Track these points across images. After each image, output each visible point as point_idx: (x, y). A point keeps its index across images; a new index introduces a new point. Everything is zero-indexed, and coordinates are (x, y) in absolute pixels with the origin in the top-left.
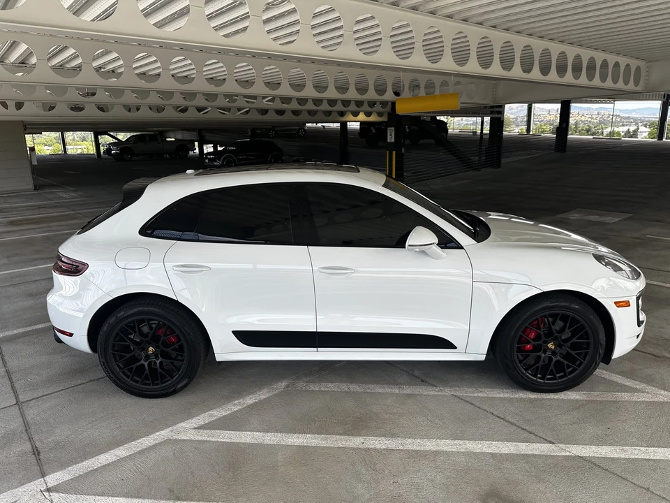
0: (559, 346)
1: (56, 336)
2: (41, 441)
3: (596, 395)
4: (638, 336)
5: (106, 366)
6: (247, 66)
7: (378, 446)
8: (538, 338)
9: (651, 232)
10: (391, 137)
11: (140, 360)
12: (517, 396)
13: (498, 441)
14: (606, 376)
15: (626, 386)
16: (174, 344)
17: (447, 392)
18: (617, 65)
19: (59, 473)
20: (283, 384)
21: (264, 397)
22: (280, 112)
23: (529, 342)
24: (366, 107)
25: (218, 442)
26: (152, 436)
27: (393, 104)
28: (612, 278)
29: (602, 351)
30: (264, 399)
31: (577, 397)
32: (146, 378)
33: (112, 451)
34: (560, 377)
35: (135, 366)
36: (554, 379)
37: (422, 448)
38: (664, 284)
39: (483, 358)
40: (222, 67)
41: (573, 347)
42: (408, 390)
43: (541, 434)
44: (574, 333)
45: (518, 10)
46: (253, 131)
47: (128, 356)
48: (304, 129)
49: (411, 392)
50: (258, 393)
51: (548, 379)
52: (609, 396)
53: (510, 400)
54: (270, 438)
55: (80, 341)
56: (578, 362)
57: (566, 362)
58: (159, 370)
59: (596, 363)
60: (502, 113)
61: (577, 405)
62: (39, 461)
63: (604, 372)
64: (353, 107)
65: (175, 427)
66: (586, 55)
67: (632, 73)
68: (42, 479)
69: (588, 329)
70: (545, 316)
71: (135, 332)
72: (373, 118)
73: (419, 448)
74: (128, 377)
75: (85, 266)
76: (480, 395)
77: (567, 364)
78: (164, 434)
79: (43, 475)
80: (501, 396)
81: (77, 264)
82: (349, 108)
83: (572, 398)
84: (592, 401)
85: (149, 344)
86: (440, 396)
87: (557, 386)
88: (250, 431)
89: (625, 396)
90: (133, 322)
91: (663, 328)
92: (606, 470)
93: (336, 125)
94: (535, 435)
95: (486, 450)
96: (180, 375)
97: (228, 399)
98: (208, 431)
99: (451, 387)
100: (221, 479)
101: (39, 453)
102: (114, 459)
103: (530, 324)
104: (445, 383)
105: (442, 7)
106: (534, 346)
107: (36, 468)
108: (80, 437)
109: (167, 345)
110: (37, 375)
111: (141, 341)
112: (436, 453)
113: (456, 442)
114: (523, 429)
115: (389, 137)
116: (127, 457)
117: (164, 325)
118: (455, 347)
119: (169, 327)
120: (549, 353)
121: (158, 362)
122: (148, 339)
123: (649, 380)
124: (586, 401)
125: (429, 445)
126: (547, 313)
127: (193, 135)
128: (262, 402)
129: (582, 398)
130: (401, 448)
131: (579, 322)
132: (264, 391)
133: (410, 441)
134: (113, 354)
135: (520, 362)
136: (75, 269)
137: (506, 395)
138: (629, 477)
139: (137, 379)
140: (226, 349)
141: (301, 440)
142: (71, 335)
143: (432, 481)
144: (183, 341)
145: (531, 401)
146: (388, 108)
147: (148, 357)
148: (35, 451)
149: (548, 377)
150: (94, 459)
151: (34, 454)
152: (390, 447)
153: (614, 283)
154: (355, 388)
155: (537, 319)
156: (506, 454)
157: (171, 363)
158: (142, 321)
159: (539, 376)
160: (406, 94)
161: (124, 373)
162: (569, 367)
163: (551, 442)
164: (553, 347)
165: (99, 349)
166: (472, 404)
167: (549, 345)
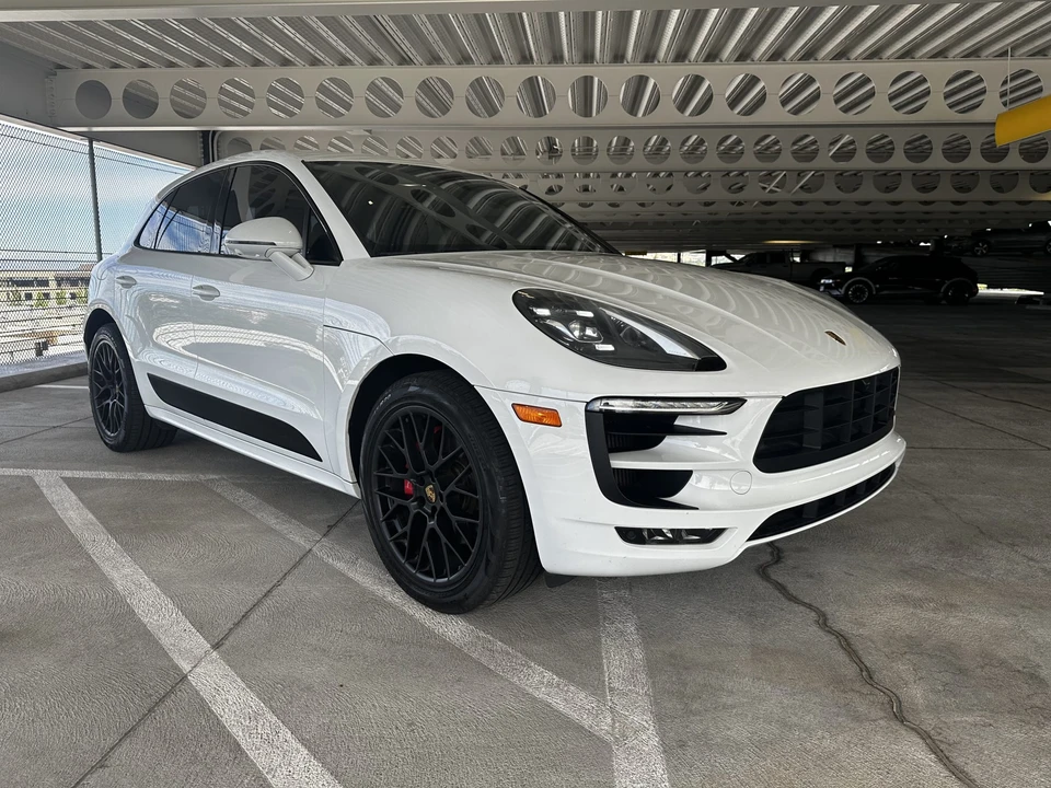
3: (491, 649)
4: (620, 529)
7: (92, 550)
11: (109, 398)
12: (374, 588)
14: (613, 642)
17: (316, 546)
20: (212, 477)
21: (169, 479)
26: (32, 470)
30: (166, 481)
31: (451, 634)
35: (104, 404)
36: (430, 574)
47: (102, 390)
50: (175, 475)
51: (422, 571)
52: (508, 662)
57: (443, 539)
63: (634, 637)
65: (57, 471)
71: (104, 361)
74: (102, 418)
76: (340, 564)
77: (447, 546)
78: (40, 473)
80: (357, 579)
83: (444, 630)
84: (452, 649)
86: (296, 545)
89: (536, 679)
95: (139, 605)
96: (122, 425)
112: (100, 580)
114: (246, 616)
118: (319, 458)
124: (447, 643)
129: (453, 638)
130: (99, 560)
132: (184, 476)
137: (366, 581)
140: (150, 399)
145: (371, 601)
156: (138, 621)
161: (100, 411)
164: (433, 497)
166: (294, 567)
167: (427, 489)
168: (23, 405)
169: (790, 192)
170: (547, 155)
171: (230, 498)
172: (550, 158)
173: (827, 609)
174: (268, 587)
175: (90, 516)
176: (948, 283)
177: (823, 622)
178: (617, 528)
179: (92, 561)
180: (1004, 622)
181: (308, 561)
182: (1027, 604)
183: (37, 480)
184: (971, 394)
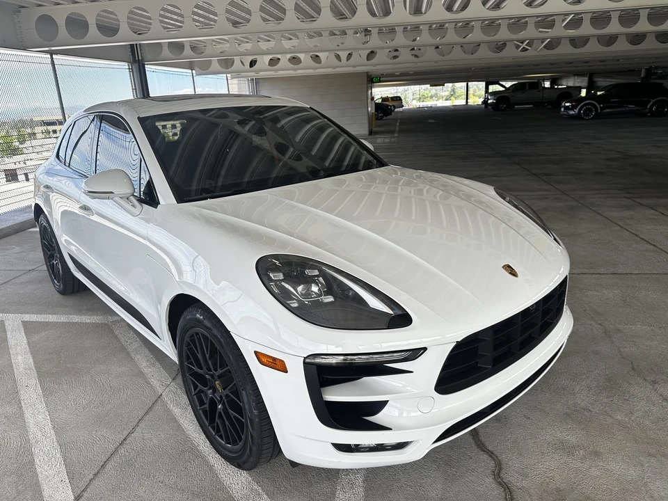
12: (193, 435)
17: (166, 390)
20: (116, 318)
21: (88, 321)
31: (234, 486)
37: (28, 417)
49: (147, 373)
50: (93, 317)
65: (21, 315)
76: (175, 410)
80: (184, 425)
86: (153, 389)
98: (21, 326)
112: (21, 428)
113: (50, 431)
114: (103, 465)
118: (159, 337)
120: (217, 397)
125: (37, 419)
129: (234, 490)
130: (25, 406)
132: (98, 318)
133: (40, 406)
166: (147, 413)
167: (217, 382)
168: (17, 249)
169: (536, 50)
170: (363, 34)
171: (122, 340)
172: (365, 35)
173: (503, 458)
174: (126, 433)
175: (31, 360)
176: (652, 101)
177: (498, 474)
178: (332, 444)
179: (21, 408)
180: (633, 473)
181: (157, 407)
182: (653, 451)
183: (6, 324)
184: (653, 211)
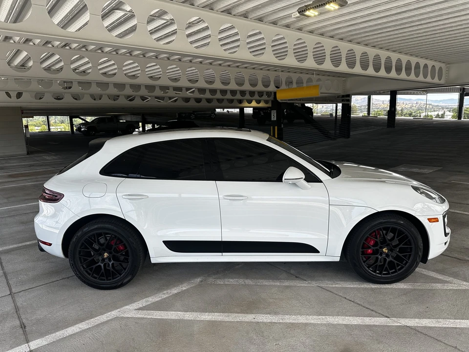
0: (391, 250)
1: (39, 246)
2: (27, 319)
3: (418, 286)
4: (445, 243)
5: (74, 266)
6: (175, 68)
7: (265, 321)
8: (376, 244)
9: (455, 179)
10: (274, 117)
11: (98, 263)
12: (362, 286)
13: (349, 316)
14: (425, 273)
15: (439, 279)
16: (122, 250)
17: (314, 284)
18: (426, 66)
19: (39, 340)
20: (198, 280)
21: (185, 288)
22: (198, 100)
23: (369, 248)
24: (256, 97)
25: (152, 318)
26: (105, 315)
27: (275, 93)
28: (427, 204)
29: (421, 254)
30: (185, 290)
31: (405, 287)
32: (102, 275)
33: (77, 325)
34: (392, 273)
35: (94, 266)
36: (389, 274)
37: (296, 322)
38: (464, 213)
39: (338, 259)
40: (158, 68)
41: (401, 250)
42: (287, 283)
43: (380, 312)
44: (400, 241)
45: (356, 27)
46: (180, 114)
47: (90, 259)
48: (215, 113)
49: (289, 285)
50: (181, 286)
51: (384, 274)
52: (428, 286)
53: (358, 289)
54: (189, 316)
55: (56, 250)
56: (405, 262)
57: (396, 262)
58: (112, 269)
59: (417, 262)
60: (350, 101)
61: (405, 292)
62: (25, 333)
63: (424, 270)
64: (248, 97)
65: (121, 309)
66: (405, 59)
67: (437, 72)
68: (27, 344)
69: (410, 238)
70: (380, 229)
71: (95, 242)
72: (262, 105)
73: (294, 321)
74: (89, 274)
75: (62, 196)
76: (337, 286)
77: (397, 263)
78: (114, 313)
79: (28, 342)
80: (352, 286)
81: (56, 195)
82: (245, 97)
83: (402, 287)
84: (415, 289)
85: (105, 251)
86: (309, 286)
87: (391, 279)
88: (175, 311)
89: (439, 286)
90: (94, 235)
91: (465, 241)
92: (426, 335)
93: (237, 111)
94: (376, 312)
95: (341, 322)
96: (126, 273)
97: (159, 290)
98: (145, 311)
99: (316, 281)
100: (154, 343)
101: (25, 327)
102: (78, 330)
103: (370, 235)
104: (312, 278)
105: (306, 26)
106: (373, 250)
107: (23, 337)
108: (55, 316)
109: (117, 251)
110: (25, 275)
111: (99, 248)
112: (306, 325)
113: (320, 317)
114: (367, 308)
115: (272, 117)
116: (87, 329)
117: (116, 236)
118: (318, 252)
119: (119, 239)
120: (384, 256)
121: (111, 264)
122: (104, 247)
123: (456, 275)
124: (411, 289)
125: (302, 319)
126: (381, 227)
127: (139, 118)
128: (183, 292)
129: (408, 288)
130: (281, 321)
131: (404, 233)
132: (185, 284)
133: (287, 317)
134: (80, 258)
135: (364, 262)
136: (55, 198)
137: (355, 286)
138: (443, 340)
139: (96, 276)
140: (159, 254)
141: (210, 317)
142: (50, 245)
143: (303, 343)
144: (128, 248)
145: (372, 289)
146: (272, 98)
147: (103, 260)
148: (23, 326)
149: (384, 272)
150: (64, 331)
151: (22, 327)
152: (273, 321)
153: (428, 206)
154: (249, 282)
155: (375, 231)
156: (355, 325)
157: (120, 264)
158: (100, 235)
159: (378, 272)
160: (283, 86)
161: (87, 272)
162: (398, 265)
163: (387, 317)
164: (387, 251)
165: (69, 254)
166: (331, 292)
181: (328, 289)
